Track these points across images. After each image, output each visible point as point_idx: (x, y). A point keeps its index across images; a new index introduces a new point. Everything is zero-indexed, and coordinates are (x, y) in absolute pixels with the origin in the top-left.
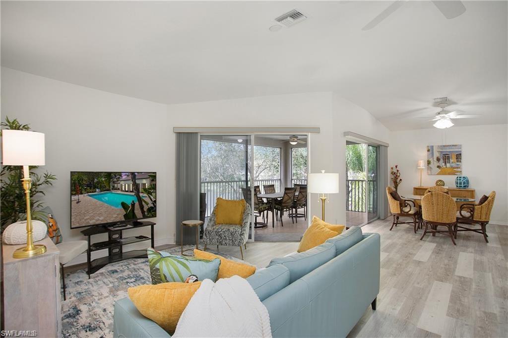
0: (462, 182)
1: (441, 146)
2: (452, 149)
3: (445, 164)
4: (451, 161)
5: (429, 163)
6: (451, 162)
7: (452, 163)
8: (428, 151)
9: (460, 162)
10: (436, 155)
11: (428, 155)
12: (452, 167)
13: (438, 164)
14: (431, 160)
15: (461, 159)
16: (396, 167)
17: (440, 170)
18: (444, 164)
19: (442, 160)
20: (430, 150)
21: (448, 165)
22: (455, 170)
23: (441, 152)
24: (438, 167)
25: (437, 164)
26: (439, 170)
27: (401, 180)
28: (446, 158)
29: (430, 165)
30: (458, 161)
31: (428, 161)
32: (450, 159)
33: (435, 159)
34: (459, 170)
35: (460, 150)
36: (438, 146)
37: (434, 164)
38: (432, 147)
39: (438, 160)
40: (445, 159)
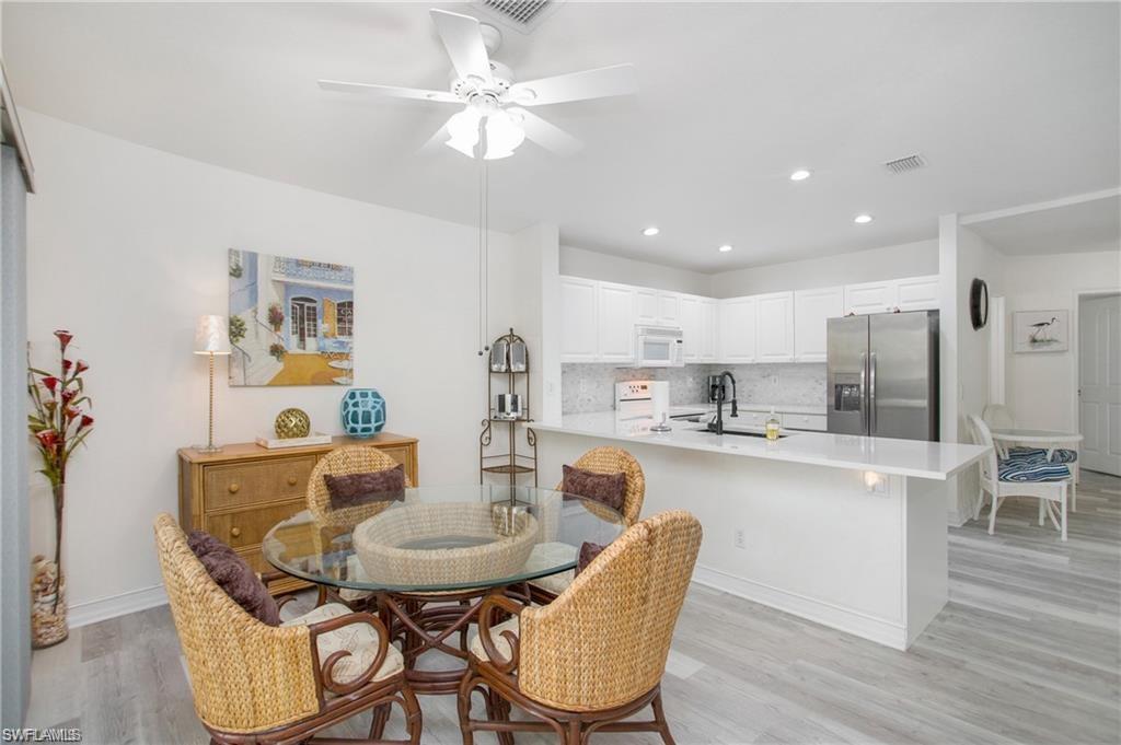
0: (373, 412)
1: (288, 261)
2: (323, 279)
3: (302, 338)
4: (323, 327)
5: (236, 330)
6: (320, 334)
7: (325, 336)
8: (236, 273)
9: (350, 334)
10: (269, 296)
11: (231, 295)
12: (325, 355)
13: (274, 340)
14: (245, 316)
15: (351, 322)
16: (65, 339)
17: (280, 366)
18: (295, 339)
19: (288, 320)
20: (241, 270)
21: (311, 343)
22: (333, 364)
23: (287, 286)
24: (276, 351)
25: (268, 338)
26: (276, 366)
27: (87, 421)
28: (304, 313)
29: (241, 343)
30: (342, 331)
31: (232, 323)
32: (319, 321)
33: (263, 317)
34: (344, 364)
35: (348, 287)
36: (278, 259)
37: (259, 338)
38: (253, 258)
39: (276, 319)
40: (302, 319)
